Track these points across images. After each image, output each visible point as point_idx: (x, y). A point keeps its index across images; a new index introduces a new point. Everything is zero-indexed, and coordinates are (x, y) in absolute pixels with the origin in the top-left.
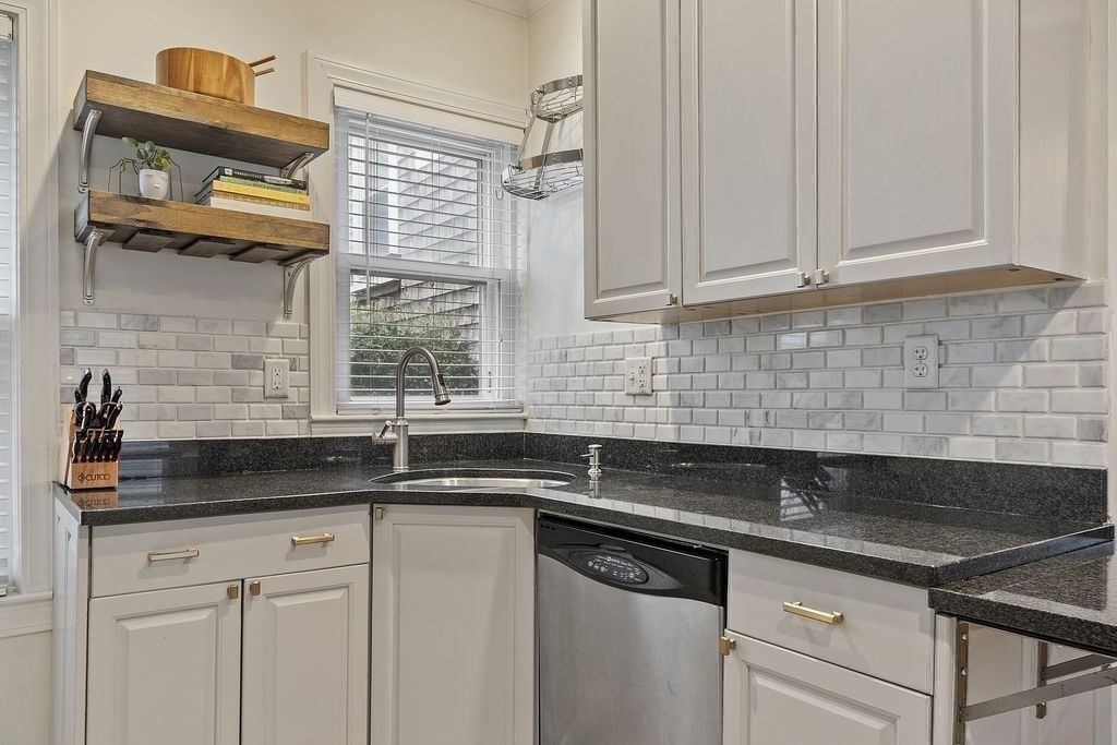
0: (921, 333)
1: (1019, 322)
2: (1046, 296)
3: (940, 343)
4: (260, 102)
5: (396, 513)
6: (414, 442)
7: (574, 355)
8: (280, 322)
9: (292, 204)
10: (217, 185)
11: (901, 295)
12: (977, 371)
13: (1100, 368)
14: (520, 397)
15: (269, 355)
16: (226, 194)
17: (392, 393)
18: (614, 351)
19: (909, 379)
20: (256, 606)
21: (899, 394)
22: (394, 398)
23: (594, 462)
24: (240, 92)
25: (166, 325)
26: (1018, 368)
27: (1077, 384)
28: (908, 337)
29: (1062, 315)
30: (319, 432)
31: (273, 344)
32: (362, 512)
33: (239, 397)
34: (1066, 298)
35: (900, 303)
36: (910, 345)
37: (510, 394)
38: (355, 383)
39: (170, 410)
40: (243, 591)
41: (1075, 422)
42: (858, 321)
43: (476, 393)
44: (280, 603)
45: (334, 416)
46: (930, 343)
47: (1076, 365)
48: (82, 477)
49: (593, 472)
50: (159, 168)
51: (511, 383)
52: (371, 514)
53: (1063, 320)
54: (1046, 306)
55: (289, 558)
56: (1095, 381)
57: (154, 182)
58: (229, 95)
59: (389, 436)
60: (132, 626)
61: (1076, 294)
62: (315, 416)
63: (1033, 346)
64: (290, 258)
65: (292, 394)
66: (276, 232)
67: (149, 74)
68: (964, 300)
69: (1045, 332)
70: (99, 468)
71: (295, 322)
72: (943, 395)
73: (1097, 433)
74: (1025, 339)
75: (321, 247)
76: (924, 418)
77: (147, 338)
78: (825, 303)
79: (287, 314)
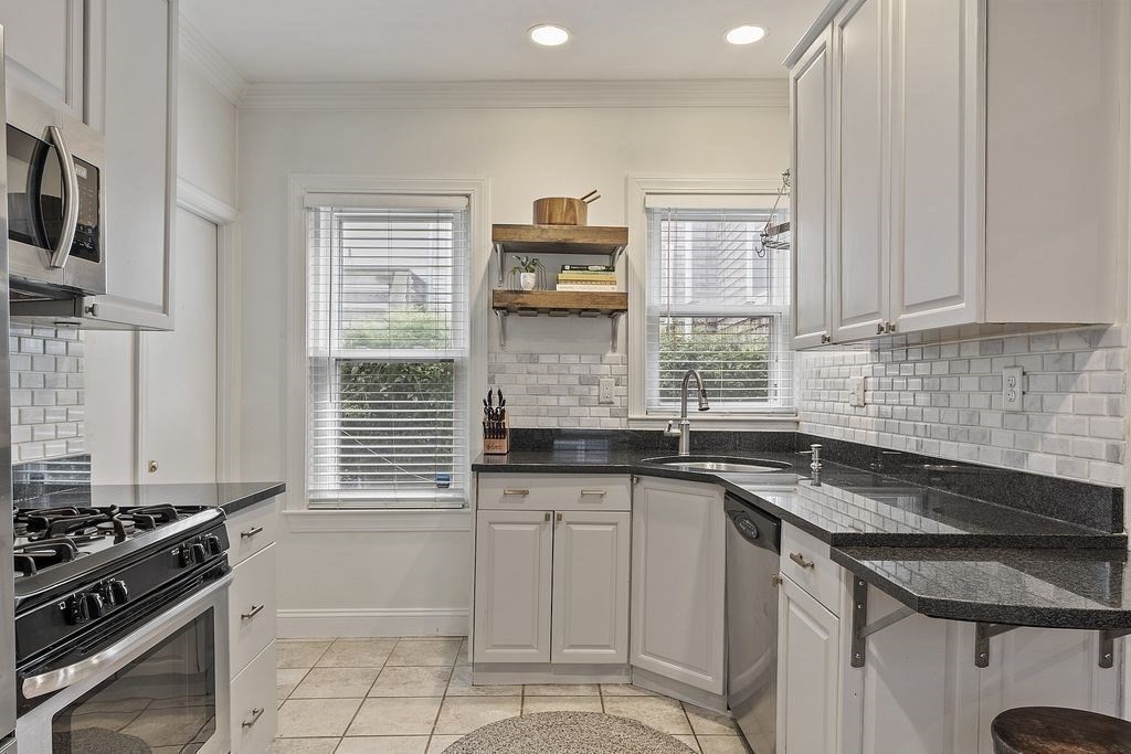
0: (1012, 364)
1: (1071, 359)
2: (1087, 337)
3: (1024, 374)
4: (590, 223)
5: (647, 481)
6: (693, 435)
7: (824, 370)
8: (610, 354)
9: (605, 282)
10: (560, 276)
11: (1002, 332)
12: (1047, 399)
13: (1118, 400)
14: (796, 405)
15: (602, 376)
16: (566, 281)
17: (678, 401)
18: (845, 370)
19: (1005, 405)
20: (561, 527)
21: (1000, 415)
22: (680, 404)
23: (815, 457)
24: (574, 218)
25: (543, 359)
26: (1070, 397)
27: (1105, 412)
28: (1006, 367)
29: (1097, 353)
30: (634, 427)
31: (605, 369)
32: (626, 479)
33: (583, 401)
34: (1099, 340)
35: (1002, 339)
36: (1006, 373)
37: (790, 402)
38: (662, 393)
39: (544, 410)
40: (553, 518)
41: (1105, 446)
42: (977, 353)
43: (766, 400)
44: (574, 527)
45: (646, 417)
46: (1017, 373)
47: (1105, 397)
48: (489, 447)
49: (815, 465)
50: (533, 271)
51: (790, 393)
52: (632, 480)
53: (1097, 358)
54: (1087, 345)
55: (579, 501)
56: (1115, 412)
57: (528, 280)
58: (568, 221)
59: (675, 431)
60: (497, 527)
61: (1105, 336)
62: (630, 416)
63: (1078, 381)
64: (612, 314)
65: (617, 401)
66: (594, 302)
67: (528, 219)
68: (1039, 339)
69: (1086, 368)
70: (497, 442)
71: (619, 354)
72: (1025, 418)
73: (1115, 456)
74: (1074, 372)
75: (622, 307)
76: (1015, 436)
77: (533, 367)
78: (959, 338)
79: (614, 349)
